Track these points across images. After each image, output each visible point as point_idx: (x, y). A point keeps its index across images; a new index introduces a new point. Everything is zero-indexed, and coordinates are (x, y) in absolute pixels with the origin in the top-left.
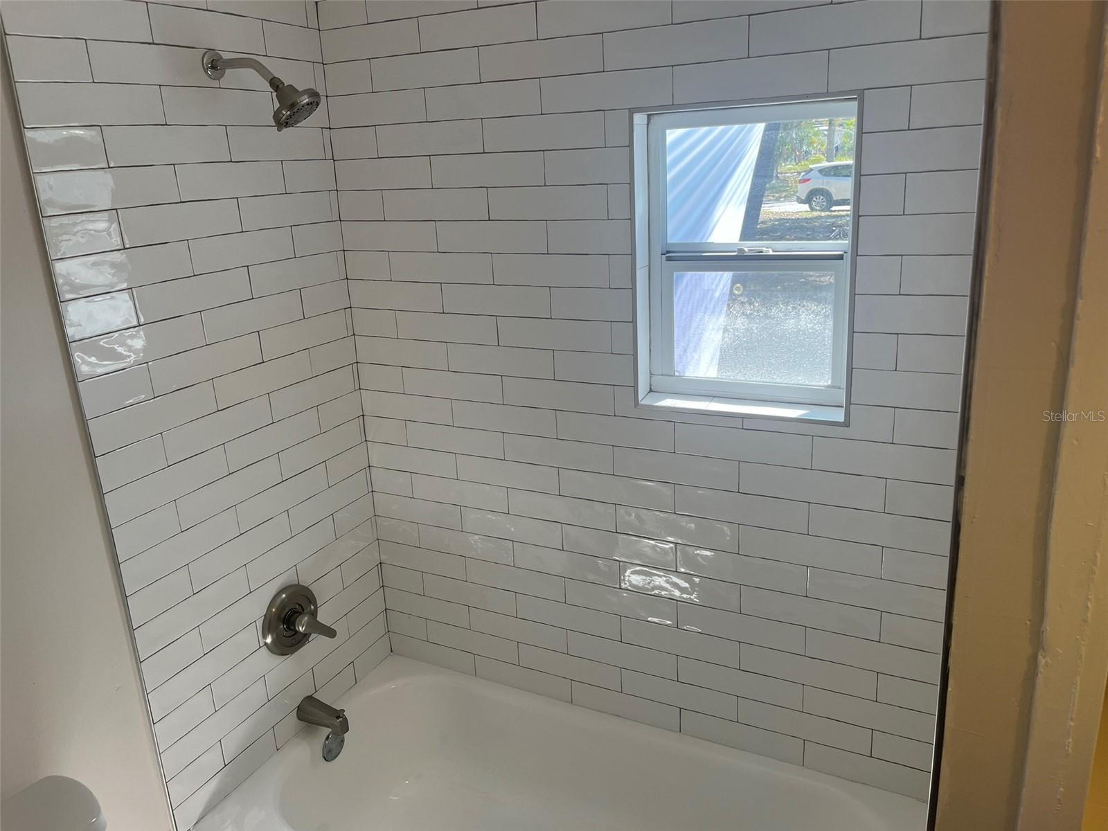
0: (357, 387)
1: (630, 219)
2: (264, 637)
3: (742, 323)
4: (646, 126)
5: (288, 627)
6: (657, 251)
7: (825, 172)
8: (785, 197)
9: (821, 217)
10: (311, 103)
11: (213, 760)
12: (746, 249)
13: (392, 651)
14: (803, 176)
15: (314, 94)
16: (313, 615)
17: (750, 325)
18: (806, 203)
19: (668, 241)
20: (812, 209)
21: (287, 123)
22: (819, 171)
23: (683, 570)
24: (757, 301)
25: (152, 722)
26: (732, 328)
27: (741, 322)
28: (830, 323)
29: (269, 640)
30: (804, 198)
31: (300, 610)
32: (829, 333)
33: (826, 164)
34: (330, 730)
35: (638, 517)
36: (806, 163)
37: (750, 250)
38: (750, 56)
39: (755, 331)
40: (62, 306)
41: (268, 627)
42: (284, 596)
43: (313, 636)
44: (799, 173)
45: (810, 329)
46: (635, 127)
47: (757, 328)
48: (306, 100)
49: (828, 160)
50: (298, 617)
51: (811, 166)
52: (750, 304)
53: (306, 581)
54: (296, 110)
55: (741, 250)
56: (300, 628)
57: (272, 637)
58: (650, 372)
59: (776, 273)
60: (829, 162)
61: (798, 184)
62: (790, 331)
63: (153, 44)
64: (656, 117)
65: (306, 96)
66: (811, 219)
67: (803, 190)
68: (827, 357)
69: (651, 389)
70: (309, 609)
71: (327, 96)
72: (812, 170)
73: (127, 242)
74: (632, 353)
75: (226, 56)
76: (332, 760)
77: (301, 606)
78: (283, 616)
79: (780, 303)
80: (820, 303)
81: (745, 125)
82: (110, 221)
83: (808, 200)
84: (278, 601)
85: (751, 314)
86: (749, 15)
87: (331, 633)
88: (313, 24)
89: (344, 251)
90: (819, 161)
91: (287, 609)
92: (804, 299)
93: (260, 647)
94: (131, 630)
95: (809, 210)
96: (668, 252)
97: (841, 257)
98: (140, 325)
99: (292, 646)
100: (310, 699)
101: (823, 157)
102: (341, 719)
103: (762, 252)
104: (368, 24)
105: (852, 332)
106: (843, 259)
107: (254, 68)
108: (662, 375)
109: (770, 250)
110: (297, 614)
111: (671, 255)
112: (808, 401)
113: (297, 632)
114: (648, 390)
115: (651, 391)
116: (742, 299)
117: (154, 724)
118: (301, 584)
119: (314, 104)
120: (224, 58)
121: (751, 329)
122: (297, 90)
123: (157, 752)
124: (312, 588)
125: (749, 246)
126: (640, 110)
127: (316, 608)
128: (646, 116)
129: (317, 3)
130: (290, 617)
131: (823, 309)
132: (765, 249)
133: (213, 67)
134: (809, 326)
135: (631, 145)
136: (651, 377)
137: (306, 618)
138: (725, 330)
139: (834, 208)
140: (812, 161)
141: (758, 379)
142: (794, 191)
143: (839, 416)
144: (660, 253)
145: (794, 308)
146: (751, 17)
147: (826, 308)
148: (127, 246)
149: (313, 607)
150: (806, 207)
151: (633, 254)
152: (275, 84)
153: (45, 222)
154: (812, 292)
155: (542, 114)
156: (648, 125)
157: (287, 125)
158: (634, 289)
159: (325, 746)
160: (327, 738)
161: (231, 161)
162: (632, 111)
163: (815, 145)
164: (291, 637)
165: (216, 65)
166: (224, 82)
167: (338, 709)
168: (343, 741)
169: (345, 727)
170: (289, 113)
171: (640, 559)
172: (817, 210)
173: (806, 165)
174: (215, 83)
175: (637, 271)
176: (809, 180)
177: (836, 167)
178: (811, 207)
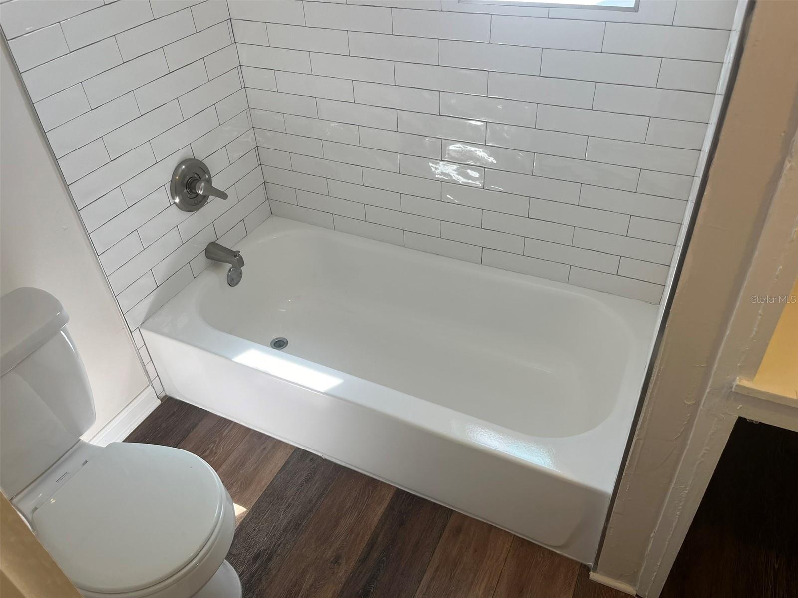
2: (173, 198)
5: (190, 191)
11: (148, 283)
13: (272, 214)
16: (208, 182)
23: (491, 143)
25: (96, 254)
29: (177, 200)
31: (198, 178)
34: (230, 265)
41: (174, 192)
42: (183, 167)
43: (211, 198)
50: (196, 183)
53: (200, 156)
56: (200, 192)
57: (179, 198)
70: (204, 178)
76: (236, 285)
77: (198, 175)
78: (185, 182)
84: (180, 171)
87: (223, 196)
91: (188, 178)
93: (171, 205)
94: (67, 187)
99: (195, 205)
100: (213, 245)
102: (238, 257)
110: (196, 182)
113: (198, 195)
117: (98, 256)
118: (196, 158)
123: (105, 276)
124: (206, 162)
127: (210, 178)
130: (190, 184)
137: (203, 184)
149: (207, 176)
159: (228, 276)
160: (230, 271)
164: (194, 198)
167: (235, 250)
168: (241, 273)
169: (241, 262)
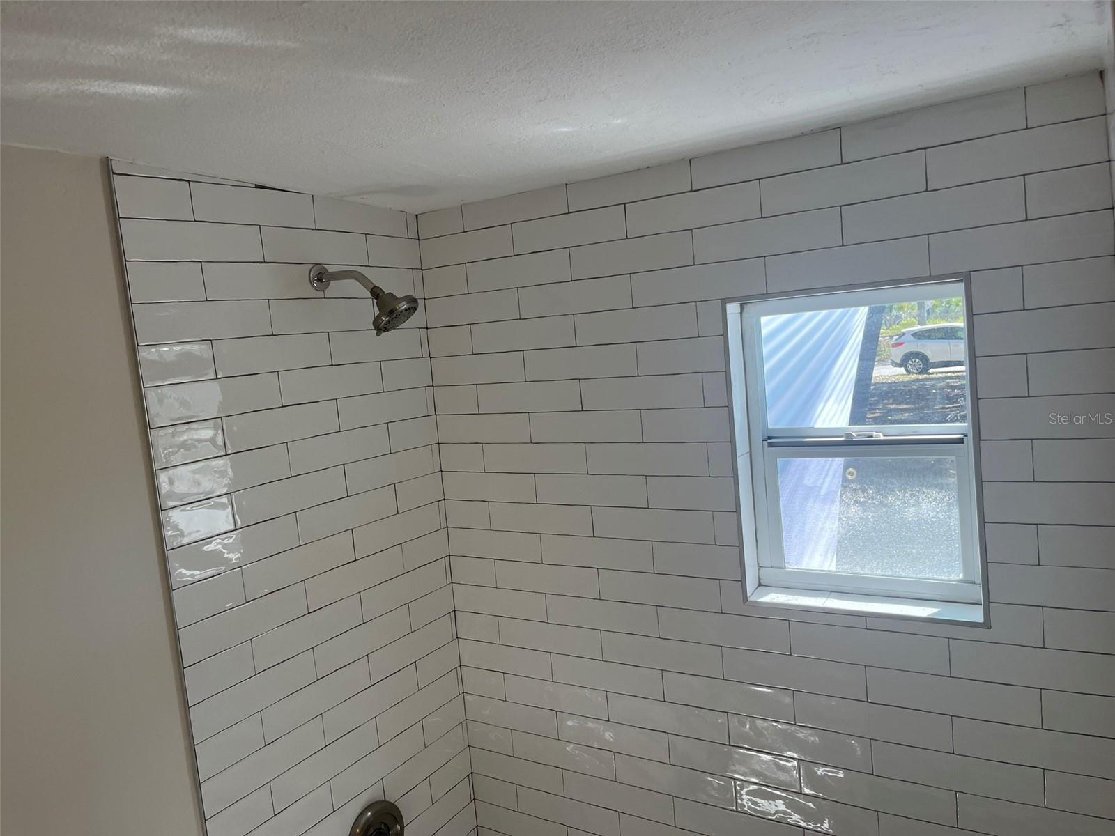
0: (449, 581)
1: (727, 407)
3: (856, 512)
4: (739, 314)
6: (758, 438)
7: (918, 335)
8: (879, 360)
9: (918, 380)
10: (409, 309)
12: (854, 434)
14: (896, 340)
15: (413, 301)
16: (399, 835)
17: (865, 514)
18: (901, 367)
19: (769, 427)
20: (909, 372)
21: (385, 328)
22: (912, 335)
23: (807, 791)
24: (871, 489)
26: (846, 518)
27: (854, 511)
28: (955, 511)
30: (898, 361)
31: (386, 830)
32: (955, 522)
33: (918, 328)
35: (753, 726)
36: (898, 326)
37: (858, 435)
38: (845, 244)
39: (871, 520)
40: (163, 514)
42: (369, 814)
44: (891, 337)
45: (933, 517)
46: (728, 316)
47: (872, 517)
48: (404, 306)
49: (920, 324)
51: (903, 330)
52: (863, 491)
53: (392, 796)
54: (394, 316)
55: (849, 435)
58: (758, 564)
59: (889, 459)
60: (921, 325)
61: (891, 348)
62: (910, 519)
63: (265, 262)
64: (749, 305)
65: (404, 303)
66: (908, 382)
67: (898, 354)
68: (955, 548)
69: (760, 582)
70: (394, 830)
71: (425, 299)
72: (904, 334)
73: (230, 447)
74: (738, 545)
75: (331, 269)
77: (387, 825)
79: (895, 490)
80: (941, 489)
81: (847, 309)
82: (215, 428)
83: (904, 363)
84: (363, 820)
85: (864, 502)
86: (841, 206)
88: (413, 234)
89: (439, 444)
90: (910, 325)
91: (372, 830)
92: (922, 485)
95: (905, 373)
96: (770, 438)
97: (960, 441)
98: (237, 529)
101: (914, 321)
103: (872, 437)
104: (464, 232)
105: (983, 523)
106: (963, 443)
107: (356, 280)
108: (771, 567)
109: (881, 434)
111: (773, 441)
112: (938, 597)
114: (757, 584)
115: (760, 585)
116: (853, 486)
118: (387, 799)
119: (412, 310)
120: (329, 271)
121: (867, 517)
122: (397, 298)
124: (399, 805)
125: (858, 431)
126: (732, 300)
127: (402, 828)
128: (739, 305)
129: (417, 216)
131: (945, 497)
132: (875, 433)
133: (318, 280)
134: (931, 515)
135: (725, 334)
136: (759, 570)
138: (840, 519)
139: (931, 370)
140: (903, 324)
141: (879, 572)
142: (887, 355)
143: (977, 615)
144: (761, 439)
145: (913, 495)
146: (842, 208)
147: (949, 495)
148: (229, 452)
149: (399, 827)
150: (902, 370)
151: (732, 441)
152: (376, 293)
153: (152, 433)
154: (931, 475)
155: (633, 308)
156: (741, 313)
157: (386, 329)
158: (735, 477)
161: (332, 365)
162: (724, 302)
163: (905, 309)
165: (321, 278)
166: (328, 293)
170: (387, 319)
171: (757, 777)
172: (913, 373)
173: (898, 329)
174: (321, 294)
175: (738, 459)
176: (902, 344)
177: (930, 331)
178: (907, 370)
